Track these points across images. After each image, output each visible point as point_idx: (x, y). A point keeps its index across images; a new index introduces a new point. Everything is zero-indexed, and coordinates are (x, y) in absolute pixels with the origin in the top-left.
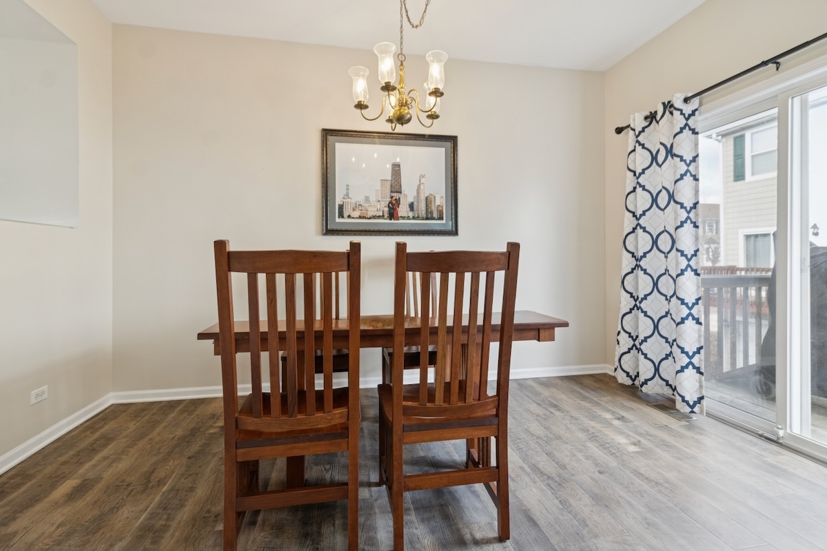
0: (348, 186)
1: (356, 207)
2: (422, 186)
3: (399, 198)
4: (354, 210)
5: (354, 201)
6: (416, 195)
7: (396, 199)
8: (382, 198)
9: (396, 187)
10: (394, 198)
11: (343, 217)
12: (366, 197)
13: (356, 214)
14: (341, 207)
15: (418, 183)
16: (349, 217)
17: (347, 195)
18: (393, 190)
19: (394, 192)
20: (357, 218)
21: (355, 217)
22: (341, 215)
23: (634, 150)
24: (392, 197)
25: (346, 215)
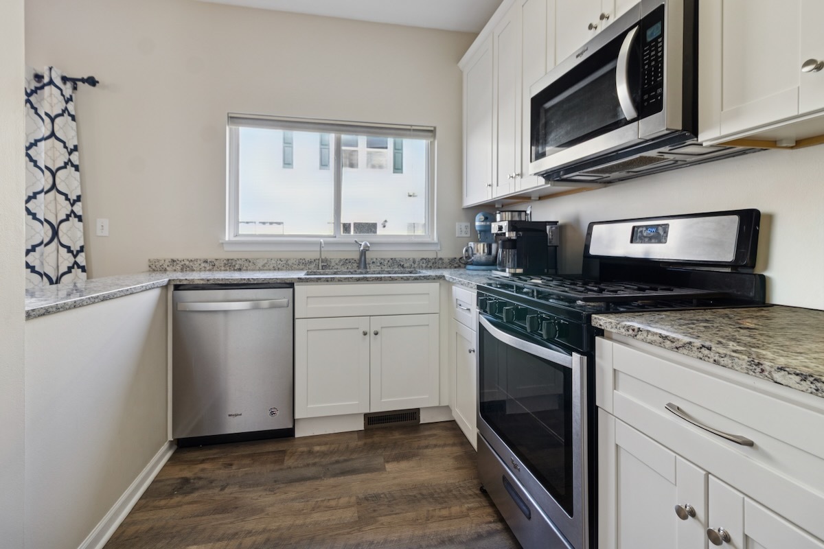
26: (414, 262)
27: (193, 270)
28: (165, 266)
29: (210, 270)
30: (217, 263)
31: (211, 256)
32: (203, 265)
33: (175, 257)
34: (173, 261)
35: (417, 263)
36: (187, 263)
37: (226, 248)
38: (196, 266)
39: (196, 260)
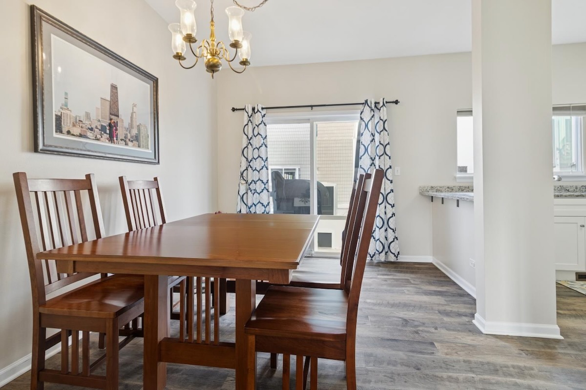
0: (66, 94)
1: (76, 122)
2: (134, 114)
3: (117, 122)
4: (74, 125)
5: (73, 114)
6: (130, 122)
7: (114, 122)
8: (102, 118)
9: (114, 111)
10: (112, 121)
11: (61, 132)
12: (86, 112)
13: (76, 131)
14: (59, 119)
15: (131, 112)
16: (69, 133)
17: (66, 105)
18: (112, 113)
19: (112, 115)
20: (77, 136)
21: (75, 134)
22: (59, 129)
23: (247, 124)
24: (111, 119)
25: (65, 130)
26: (576, 188)
27: (442, 192)
28: (428, 190)
29: (450, 192)
30: (454, 188)
31: (451, 184)
32: (447, 189)
33: (433, 186)
34: (432, 187)
35: (578, 189)
36: (439, 188)
37: (458, 181)
38: (443, 189)
39: (444, 187)
